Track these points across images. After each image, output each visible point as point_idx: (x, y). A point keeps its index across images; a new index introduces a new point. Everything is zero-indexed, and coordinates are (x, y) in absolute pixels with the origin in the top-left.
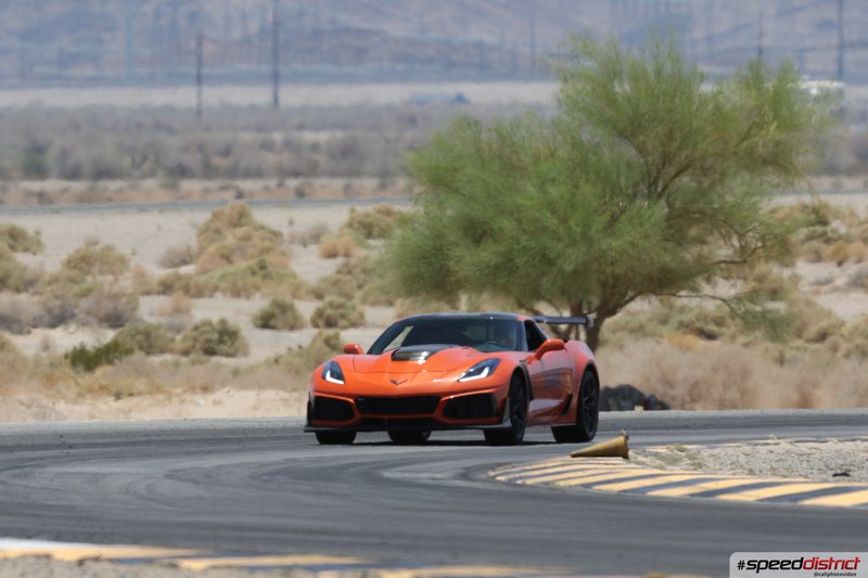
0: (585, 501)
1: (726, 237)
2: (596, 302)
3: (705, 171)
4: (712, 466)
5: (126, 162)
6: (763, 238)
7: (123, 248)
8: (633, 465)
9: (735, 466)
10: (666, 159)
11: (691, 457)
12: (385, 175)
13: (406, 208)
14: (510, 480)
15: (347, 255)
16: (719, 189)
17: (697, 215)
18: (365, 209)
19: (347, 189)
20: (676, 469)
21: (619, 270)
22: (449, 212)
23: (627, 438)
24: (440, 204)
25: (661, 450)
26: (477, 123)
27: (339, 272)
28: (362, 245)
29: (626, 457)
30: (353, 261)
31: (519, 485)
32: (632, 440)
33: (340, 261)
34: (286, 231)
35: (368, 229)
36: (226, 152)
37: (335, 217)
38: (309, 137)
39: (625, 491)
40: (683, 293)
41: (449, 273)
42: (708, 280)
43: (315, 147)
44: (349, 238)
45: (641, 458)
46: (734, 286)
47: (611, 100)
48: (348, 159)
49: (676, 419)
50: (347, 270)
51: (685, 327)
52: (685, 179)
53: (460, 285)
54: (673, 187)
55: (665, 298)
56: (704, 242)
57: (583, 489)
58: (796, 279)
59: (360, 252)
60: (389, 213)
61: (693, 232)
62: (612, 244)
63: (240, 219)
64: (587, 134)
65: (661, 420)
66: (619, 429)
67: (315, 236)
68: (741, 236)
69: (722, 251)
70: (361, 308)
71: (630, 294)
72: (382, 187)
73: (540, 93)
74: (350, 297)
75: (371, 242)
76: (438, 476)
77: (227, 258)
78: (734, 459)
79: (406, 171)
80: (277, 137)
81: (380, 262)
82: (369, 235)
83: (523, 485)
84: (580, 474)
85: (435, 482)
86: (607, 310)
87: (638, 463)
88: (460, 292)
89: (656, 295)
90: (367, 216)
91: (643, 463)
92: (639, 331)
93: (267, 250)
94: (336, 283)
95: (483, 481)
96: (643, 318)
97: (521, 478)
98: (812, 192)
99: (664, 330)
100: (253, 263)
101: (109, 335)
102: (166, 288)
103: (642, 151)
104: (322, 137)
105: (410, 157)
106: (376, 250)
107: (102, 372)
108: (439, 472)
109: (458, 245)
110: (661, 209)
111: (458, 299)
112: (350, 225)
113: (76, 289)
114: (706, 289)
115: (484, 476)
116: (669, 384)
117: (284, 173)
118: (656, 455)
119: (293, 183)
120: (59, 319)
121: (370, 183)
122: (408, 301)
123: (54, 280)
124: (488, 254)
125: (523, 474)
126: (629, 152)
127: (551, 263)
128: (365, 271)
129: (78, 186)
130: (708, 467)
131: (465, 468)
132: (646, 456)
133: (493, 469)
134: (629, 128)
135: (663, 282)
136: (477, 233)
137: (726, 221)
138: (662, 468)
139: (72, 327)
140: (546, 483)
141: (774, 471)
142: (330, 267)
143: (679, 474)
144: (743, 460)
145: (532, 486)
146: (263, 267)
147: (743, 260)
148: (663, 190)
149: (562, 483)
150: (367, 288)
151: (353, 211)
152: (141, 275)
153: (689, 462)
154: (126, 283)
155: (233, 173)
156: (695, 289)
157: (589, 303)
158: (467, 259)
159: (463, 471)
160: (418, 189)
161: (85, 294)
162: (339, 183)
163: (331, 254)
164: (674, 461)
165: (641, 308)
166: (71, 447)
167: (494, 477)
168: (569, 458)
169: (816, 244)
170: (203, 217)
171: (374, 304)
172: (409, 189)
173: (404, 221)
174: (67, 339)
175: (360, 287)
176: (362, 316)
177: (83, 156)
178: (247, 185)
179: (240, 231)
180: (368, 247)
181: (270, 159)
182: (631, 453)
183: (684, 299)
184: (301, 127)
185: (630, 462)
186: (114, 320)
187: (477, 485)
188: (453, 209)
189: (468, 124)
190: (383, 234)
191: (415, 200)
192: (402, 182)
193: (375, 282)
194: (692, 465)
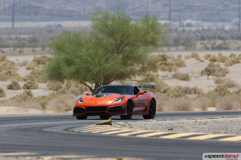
0: (100, 137)
1: (138, 64)
2: (102, 82)
3: (133, 45)
4: (135, 127)
6: (149, 64)
8: (113, 127)
9: (142, 127)
10: (122, 42)
11: (130, 125)
12: (43, 47)
13: (49, 56)
14: (79, 131)
15: (33, 69)
16: (137, 50)
17: (131, 58)
18: (38, 56)
19: (33, 50)
20: (125, 128)
21: (109, 73)
22: (62, 57)
23: (111, 120)
24: (59, 55)
25: (121, 123)
26: (69, 32)
27: (31, 74)
28: (37, 66)
29: (111, 125)
30: (35, 70)
31: (81, 133)
33: (31, 70)
34: (16, 63)
35: (39, 62)
37: (30, 59)
38: (22, 36)
39: (111, 134)
40: (127, 79)
41: (61, 74)
42: (134, 76)
43: (24, 39)
44: (34, 64)
45: (115, 125)
46: (141, 77)
47: (107, 26)
48: (33, 43)
50: (33, 73)
52: (127, 48)
53: (65, 77)
54: (124, 50)
55: (122, 81)
56: (132, 65)
57: (99, 134)
58: (158, 76)
59: (37, 68)
60: (45, 57)
61: (129, 62)
62: (107, 66)
63: (3, 59)
64: (100, 35)
67: (24, 64)
68: (143, 64)
69: (137, 67)
70: (37, 83)
71: (112, 80)
72: (43, 50)
73: (87, 24)
74: (34, 81)
75: (40, 65)
76: (59, 130)
78: (141, 125)
79: (49, 46)
80: (13, 36)
81: (42, 71)
82: (39, 64)
83: (82, 133)
84: (98, 129)
85: (58, 132)
87: (114, 126)
88: (65, 79)
89: (119, 80)
90: (38, 58)
91: (116, 126)
93: (11, 68)
94: (30, 77)
95: (71, 131)
97: (82, 131)
98: (162, 51)
100: (7, 71)
103: (115, 40)
104: (26, 36)
105: (50, 42)
106: (41, 68)
108: (59, 129)
109: (64, 66)
110: (121, 56)
111: (64, 81)
112: (34, 61)
114: (133, 78)
115: (72, 130)
117: (15, 46)
118: (119, 124)
119: (18, 49)
121: (39, 49)
122: (50, 82)
124: (72, 69)
125: (82, 130)
126: (112, 40)
127: (90, 71)
128: (38, 73)
130: (134, 128)
131: (66, 128)
132: (117, 125)
133: (74, 128)
134: (112, 34)
135: (121, 76)
136: (69, 63)
137: (138, 60)
138: (121, 128)
140: (89, 132)
141: (152, 129)
142: (29, 72)
144: (143, 126)
145: (85, 133)
146: (10, 72)
147: (143, 70)
148: (121, 50)
149: (93, 132)
150: (39, 78)
151: (35, 57)
155: (1, 46)
156: (130, 78)
157: (100, 83)
158: (67, 70)
160: (52, 51)
162: (31, 49)
163: (29, 69)
164: (125, 126)
167: (74, 130)
168: (95, 125)
169: (163, 66)
171: (41, 82)
172: (50, 50)
173: (49, 60)
175: (37, 78)
176: (37, 86)
178: (5, 50)
179: (3, 62)
180: (39, 67)
181: (11, 42)
182: (112, 124)
183: (127, 81)
184: (20, 34)
185: (112, 126)
187: (70, 133)
188: (62, 56)
189: (67, 32)
190: (43, 63)
191: (52, 54)
192: (48, 49)
193: (41, 77)
194: (129, 127)
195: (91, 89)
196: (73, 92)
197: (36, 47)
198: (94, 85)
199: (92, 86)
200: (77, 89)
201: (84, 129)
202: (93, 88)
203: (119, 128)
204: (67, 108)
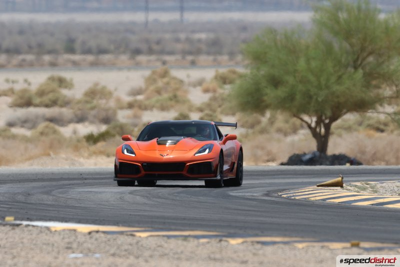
0: (323, 207)
1: (390, 86)
2: (329, 113)
3: (380, 55)
4: (382, 192)
5: (112, 47)
7: (111, 87)
8: (345, 191)
9: (392, 192)
10: (363, 49)
11: (372, 187)
12: (232, 55)
13: (241, 70)
14: (288, 197)
15: (214, 91)
16: (387, 63)
17: (376, 75)
18: (223, 71)
19: (215, 60)
20: (365, 193)
21: (342, 100)
22: (262, 72)
23: (342, 178)
24: (258, 69)
25: (358, 184)
26: (275, 31)
27: (210, 100)
28: (221, 87)
29: (342, 186)
30: (217, 95)
31: (292, 199)
32: (344, 179)
33: (211, 94)
34: (186, 80)
35: (224, 80)
36: (158, 42)
37: (209, 74)
38: (197, 36)
39: (342, 202)
40: (369, 111)
41: (263, 101)
42: (381, 105)
43: (199, 41)
44: (214, 84)
45: (349, 188)
46: (393, 108)
47: (337, 21)
48: (215, 47)
49: (366, 169)
50: (214, 99)
51: (370, 127)
52: (371, 59)
53: (267, 107)
54: (365, 62)
55: (361, 113)
56: (379, 88)
57: (322, 201)
59: (220, 91)
60: (234, 72)
61: (374, 82)
62: (337, 88)
63: (165, 74)
64: (328, 36)
65: (358, 170)
66: (339, 174)
67: (200, 83)
68: (397, 86)
69: (388, 92)
70: (220, 116)
71: (345, 111)
72: (230, 60)
74: (214, 111)
75: (226, 86)
76: (255, 194)
77: (158, 92)
78: (392, 189)
79: (242, 52)
80: (182, 36)
81: (229, 95)
82: (224, 83)
83: (295, 199)
84: (321, 194)
85: (253, 197)
86: (334, 118)
88: (266, 110)
89: (357, 112)
90: (223, 74)
91: (349, 190)
92: (349, 129)
93: (177, 89)
94: (209, 105)
95: (276, 197)
96: (351, 123)
97: (294, 196)
99: (361, 128)
100: (171, 95)
101: (104, 128)
102: (130, 106)
103: (352, 45)
104: (203, 36)
105: (243, 46)
106: (227, 89)
107: (101, 145)
108: (255, 193)
109: (267, 87)
111: (266, 113)
112: (216, 78)
113: (89, 106)
114: (380, 109)
115: (276, 195)
116: (363, 153)
117: (185, 53)
118: (356, 186)
119: (190, 58)
120: (81, 119)
121: (225, 58)
122: (242, 114)
123: (79, 102)
124: (281, 92)
125: (294, 194)
126: (346, 45)
127: (310, 97)
128: (223, 99)
129: (90, 58)
130: (380, 192)
131: (268, 191)
132: (351, 187)
133: (280, 192)
135: (361, 106)
136: (275, 82)
137: (389, 78)
138: (358, 192)
139: (87, 124)
140: (305, 199)
142: (206, 97)
143: (366, 195)
144: (396, 189)
145: (298, 200)
146: (175, 96)
147: (398, 96)
148: (361, 63)
149: (312, 199)
150: (223, 107)
151: (217, 71)
152: (118, 100)
153: (371, 189)
154: (112, 104)
155: (162, 52)
157: (325, 115)
158: (271, 94)
159: (267, 193)
160: (247, 62)
161: (93, 108)
162: (211, 58)
163: (206, 91)
164: (364, 189)
165: (350, 118)
166: (86, 179)
167: (281, 195)
168: (316, 187)
170: (147, 73)
172: (243, 61)
173: (241, 76)
174: (85, 129)
175: (220, 106)
177: (93, 44)
178: (167, 58)
179: (165, 80)
180: (224, 88)
181: (179, 46)
182: (344, 185)
183: (370, 114)
184: (193, 32)
185: (343, 190)
186: (106, 120)
187: (273, 199)
188: (264, 71)
189: (271, 31)
190: (231, 82)
191: (246, 67)
192: (239, 58)
193: (227, 105)
194: (373, 191)
195: (309, 126)
196: (279, 130)
197: (220, 53)
198: (314, 119)
199: (312, 121)
200: (287, 126)
201: (297, 194)
202: (313, 125)
203: (355, 192)
204: (270, 157)
